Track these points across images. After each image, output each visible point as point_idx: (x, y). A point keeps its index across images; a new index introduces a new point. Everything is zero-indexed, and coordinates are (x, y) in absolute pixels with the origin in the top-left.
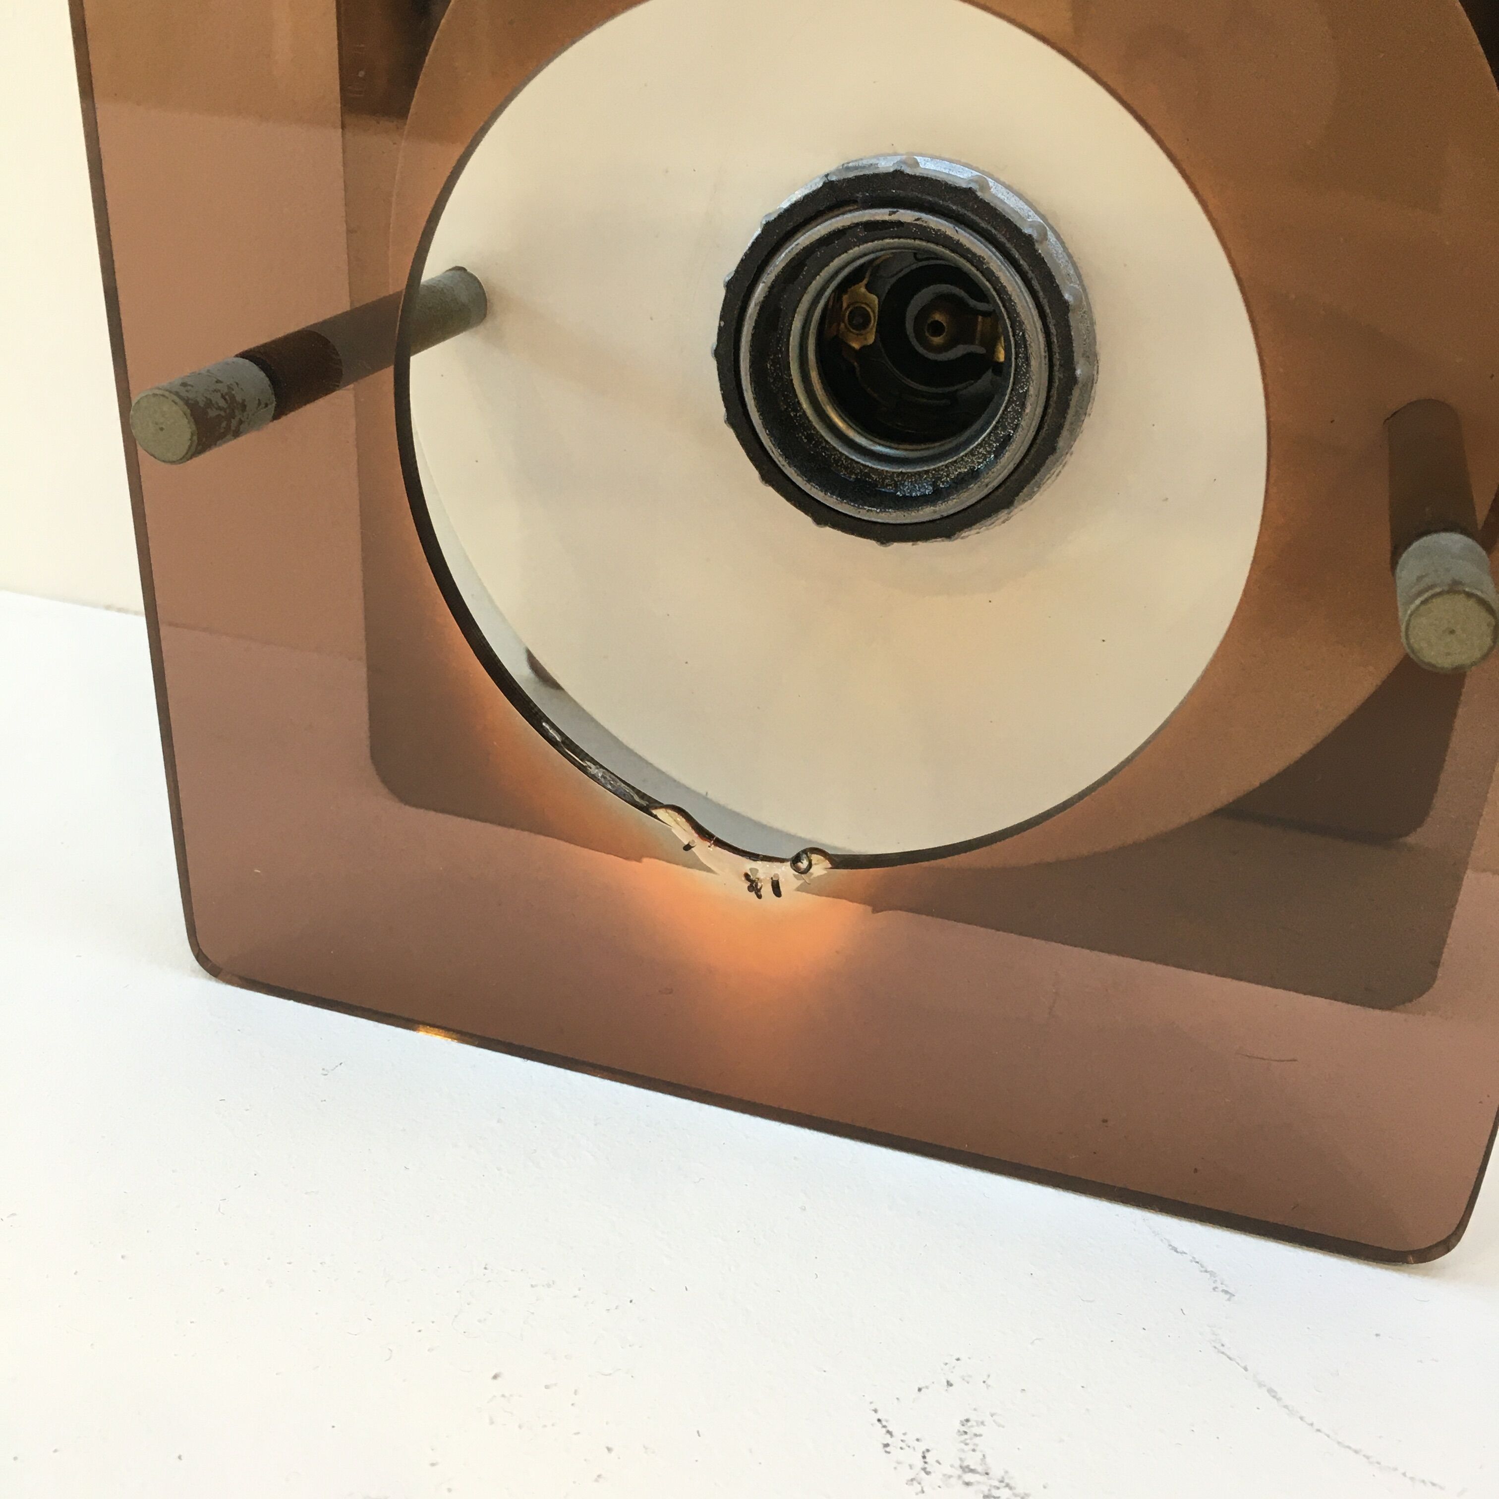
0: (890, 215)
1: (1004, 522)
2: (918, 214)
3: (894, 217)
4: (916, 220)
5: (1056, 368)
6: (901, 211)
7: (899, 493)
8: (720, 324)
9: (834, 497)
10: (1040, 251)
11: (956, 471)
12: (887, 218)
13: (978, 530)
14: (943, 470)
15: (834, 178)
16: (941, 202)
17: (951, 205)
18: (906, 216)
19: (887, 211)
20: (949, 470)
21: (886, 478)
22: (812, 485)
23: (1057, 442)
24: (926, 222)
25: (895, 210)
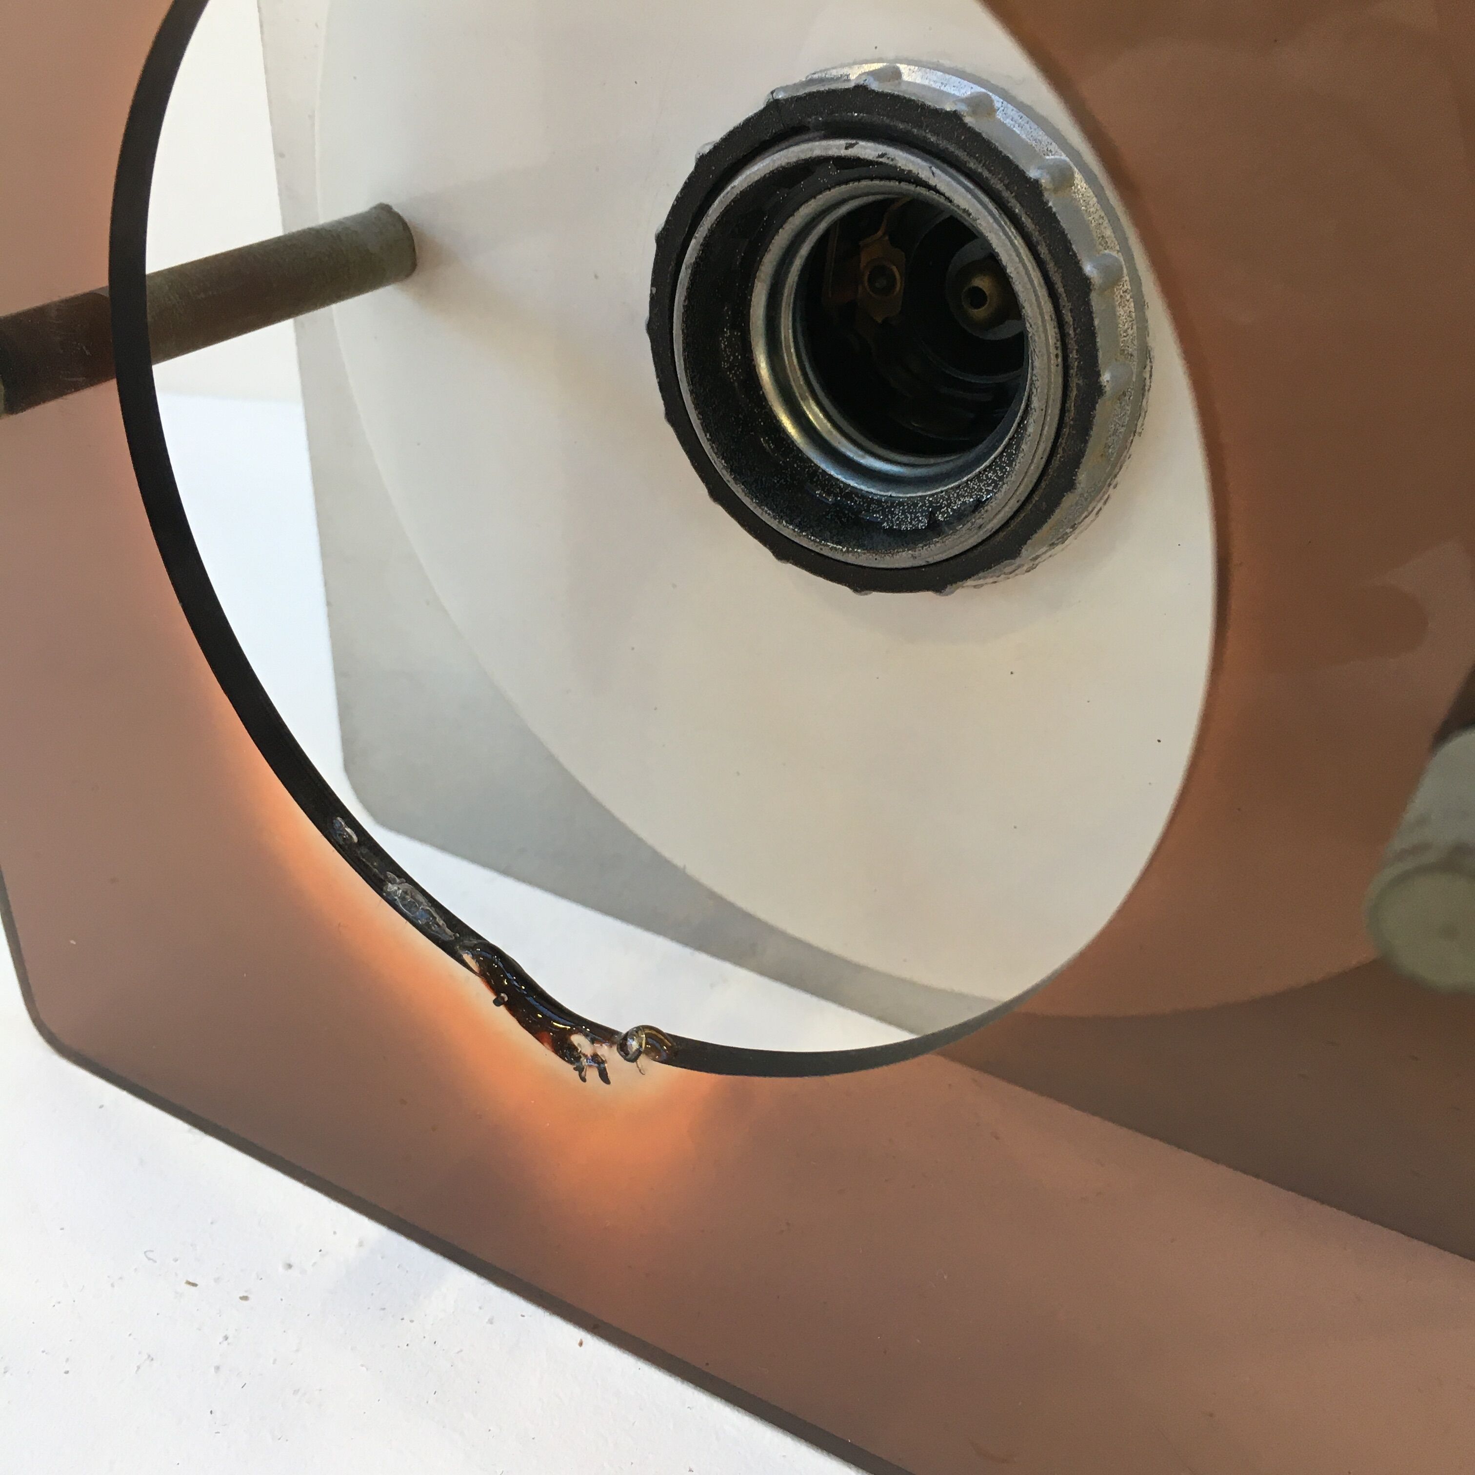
0: (846, 148)
1: (1028, 571)
2: (882, 148)
3: (851, 152)
4: (880, 156)
5: (1072, 372)
6: (862, 143)
7: (885, 524)
8: (651, 290)
9: (791, 527)
10: (1050, 204)
11: (960, 500)
12: (843, 153)
13: (995, 579)
14: (942, 497)
15: (780, 96)
16: (915, 131)
17: (929, 136)
18: (867, 150)
19: (842, 142)
20: (949, 498)
21: (872, 502)
22: (763, 510)
23: (1076, 475)
24: (892, 160)
25: (854, 142)
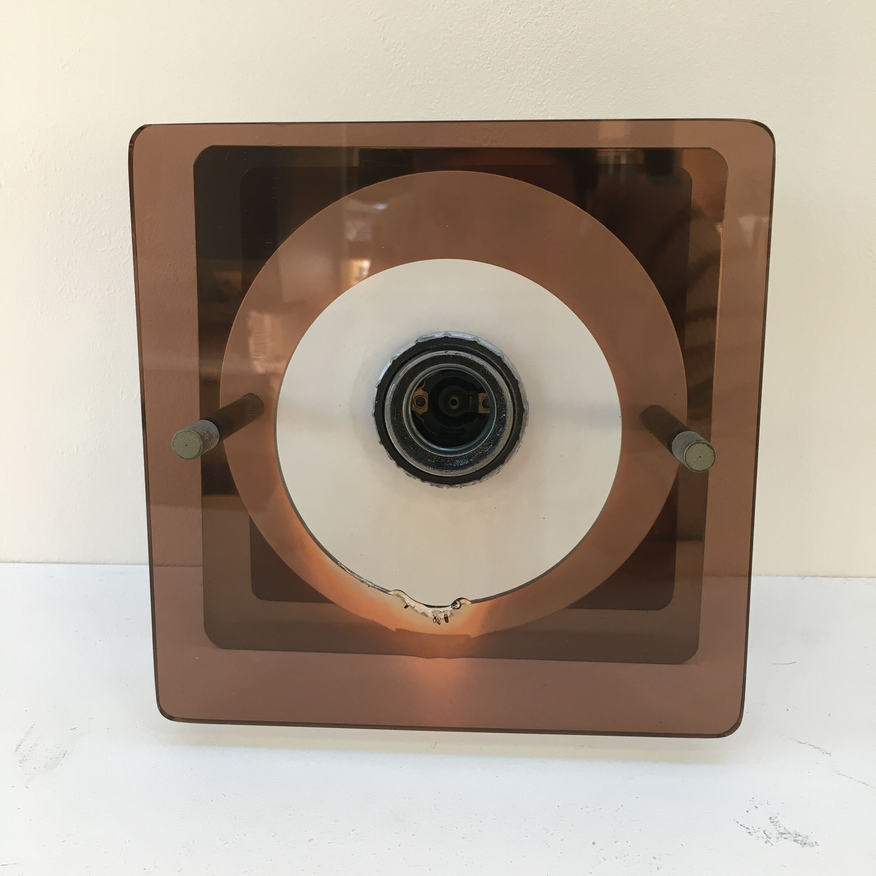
0: (445, 353)
1: (497, 474)
2: (456, 352)
3: (446, 354)
4: (455, 354)
5: (516, 406)
6: (449, 351)
7: (454, 465)
8: (376, 403)
9: (430, 468)
10: (504, 362)
11: (477, 453)
12: (444, 354)
13: (487, 478)
14: (471, 454)
15: (420, 341)
16: (464, 347)
17: (468, 348)
18: (451, 353)
19: (444, 351)
20: (474, 454)
21: (448, 460)
22: (420, 464)
23: (519, 435)
24: (460, 354)
25: (447, 351)
